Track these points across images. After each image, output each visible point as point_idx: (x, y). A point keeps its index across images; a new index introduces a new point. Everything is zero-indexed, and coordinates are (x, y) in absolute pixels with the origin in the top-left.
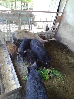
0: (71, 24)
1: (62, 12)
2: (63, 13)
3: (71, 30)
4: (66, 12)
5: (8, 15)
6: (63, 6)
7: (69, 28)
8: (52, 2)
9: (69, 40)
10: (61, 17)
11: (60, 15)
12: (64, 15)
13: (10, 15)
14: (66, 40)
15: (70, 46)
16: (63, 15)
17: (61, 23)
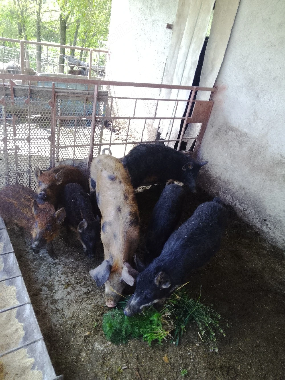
0: (246, 130)
1: (212, 86)
2: (215, 91)
3: (245, 149)
4: (224, 88)
5: (11, 92)
6: (213, 67)
7: (237, 144)
8: (174, 52)
9: (241, 187)
10: (210, 106)
11: (204, 96)
12: (219, 97)
13: (17, 94)
14: (230, 187)
15: (246, 207)
16: (214, 99)
17: (209, 126)
